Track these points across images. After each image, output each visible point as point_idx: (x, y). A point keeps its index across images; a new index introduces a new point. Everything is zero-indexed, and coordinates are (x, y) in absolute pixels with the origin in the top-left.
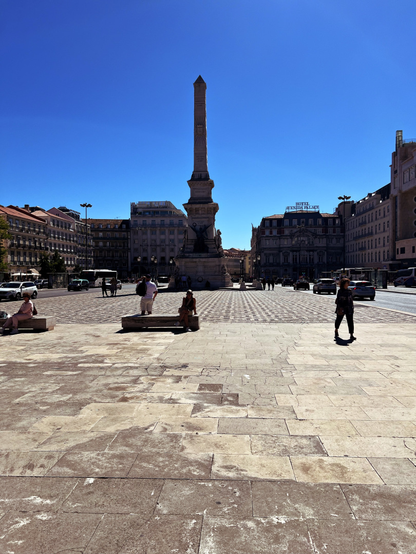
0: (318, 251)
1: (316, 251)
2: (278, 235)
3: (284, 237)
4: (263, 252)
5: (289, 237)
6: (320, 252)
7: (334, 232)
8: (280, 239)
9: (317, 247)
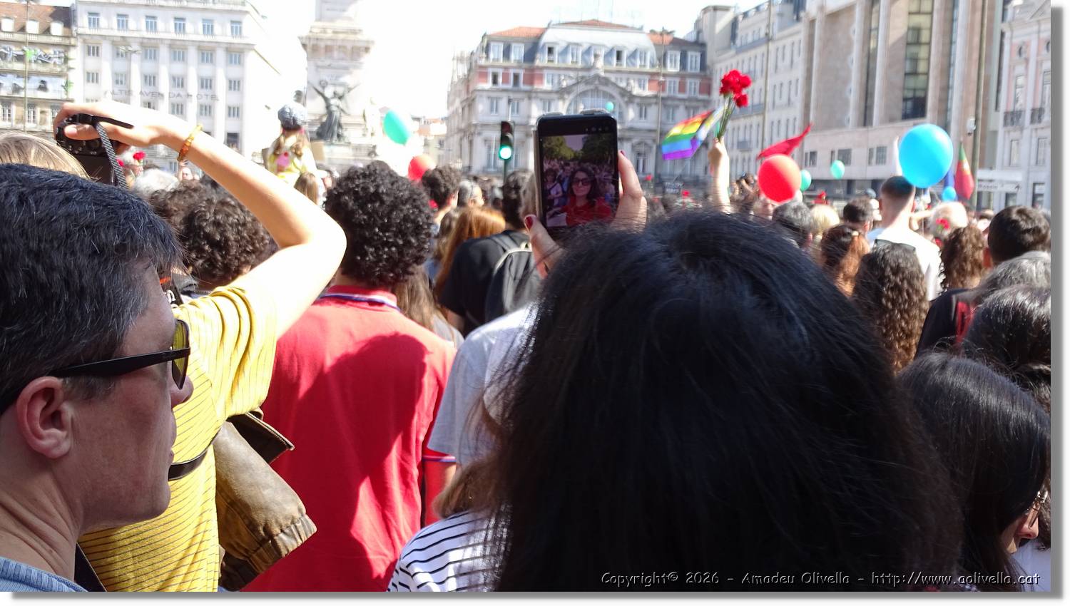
0: (635, 141)
1: (629, 139)
2: (527, 88)
3: (541, 95)
4: (479, 134)
5: (555, 96)
6: (639, 144)
7: (682, 88)
8: (530, 98)
9: (631, 129)
